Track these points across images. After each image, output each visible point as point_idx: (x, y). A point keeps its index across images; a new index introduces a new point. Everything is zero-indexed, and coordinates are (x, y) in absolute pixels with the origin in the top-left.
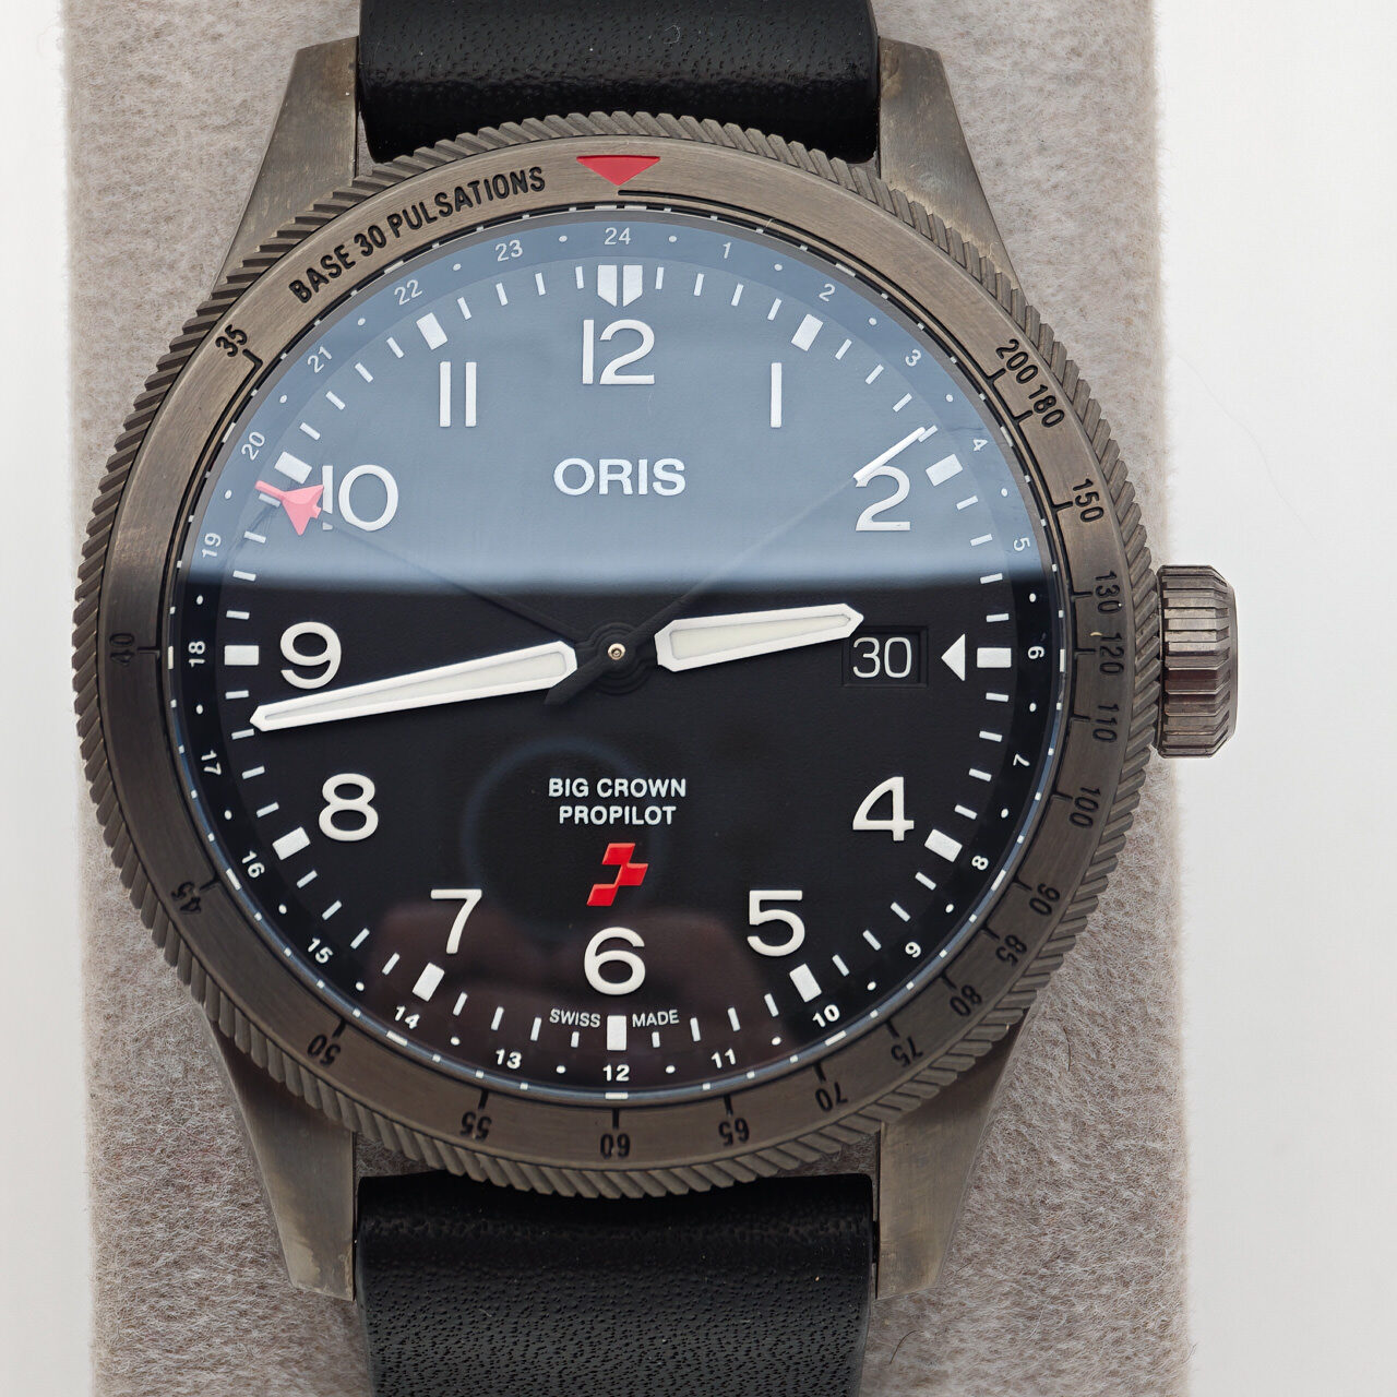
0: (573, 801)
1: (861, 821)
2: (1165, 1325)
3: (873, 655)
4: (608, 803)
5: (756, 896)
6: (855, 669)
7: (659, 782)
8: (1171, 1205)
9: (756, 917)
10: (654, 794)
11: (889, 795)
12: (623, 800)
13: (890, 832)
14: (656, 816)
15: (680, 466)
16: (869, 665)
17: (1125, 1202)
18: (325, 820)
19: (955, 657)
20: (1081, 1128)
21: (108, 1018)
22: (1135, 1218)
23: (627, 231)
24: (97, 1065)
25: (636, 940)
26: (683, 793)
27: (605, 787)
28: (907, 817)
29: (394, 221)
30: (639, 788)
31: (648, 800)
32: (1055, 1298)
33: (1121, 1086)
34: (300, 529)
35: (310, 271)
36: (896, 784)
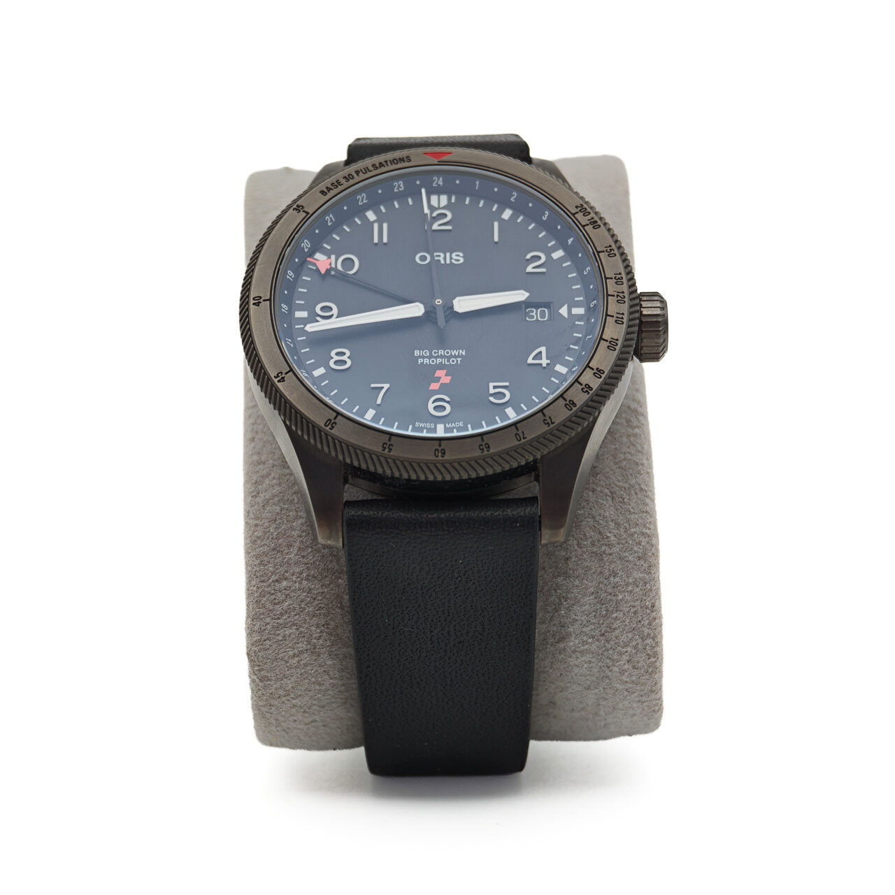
0: (423, 357)
1: (530, 361)
2: (653, 606)
3: (534, 314)
4: (436, 358)
5: (491, 385)
6: (527, 318)
7: (455, 351)
8: (653, 554)
9: (492, 391)
10: (453, 354)
11: (541, 352)
12: (441, 357)
13: (541, 364)
14: (453, 362)
15: (461, 254)
16: (533, 317)
17: (635, 552)
18: (332, 363)
19: (564, 311)
20: (618, 524)
21: (252, 497)
22: (639, 558)
23: (441, 179)
24: (248, 512)
25: (447, 399)
26: (464, 354)
27: (435, 353)
28: (547, 359)
29: (357, 172)
30: (448, 353)
31: (451, 356)
32: (610, 594)
33: (632, 510)
34: (323, 271)
35: (327, 188)
36: (543, 349)
